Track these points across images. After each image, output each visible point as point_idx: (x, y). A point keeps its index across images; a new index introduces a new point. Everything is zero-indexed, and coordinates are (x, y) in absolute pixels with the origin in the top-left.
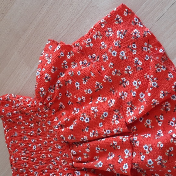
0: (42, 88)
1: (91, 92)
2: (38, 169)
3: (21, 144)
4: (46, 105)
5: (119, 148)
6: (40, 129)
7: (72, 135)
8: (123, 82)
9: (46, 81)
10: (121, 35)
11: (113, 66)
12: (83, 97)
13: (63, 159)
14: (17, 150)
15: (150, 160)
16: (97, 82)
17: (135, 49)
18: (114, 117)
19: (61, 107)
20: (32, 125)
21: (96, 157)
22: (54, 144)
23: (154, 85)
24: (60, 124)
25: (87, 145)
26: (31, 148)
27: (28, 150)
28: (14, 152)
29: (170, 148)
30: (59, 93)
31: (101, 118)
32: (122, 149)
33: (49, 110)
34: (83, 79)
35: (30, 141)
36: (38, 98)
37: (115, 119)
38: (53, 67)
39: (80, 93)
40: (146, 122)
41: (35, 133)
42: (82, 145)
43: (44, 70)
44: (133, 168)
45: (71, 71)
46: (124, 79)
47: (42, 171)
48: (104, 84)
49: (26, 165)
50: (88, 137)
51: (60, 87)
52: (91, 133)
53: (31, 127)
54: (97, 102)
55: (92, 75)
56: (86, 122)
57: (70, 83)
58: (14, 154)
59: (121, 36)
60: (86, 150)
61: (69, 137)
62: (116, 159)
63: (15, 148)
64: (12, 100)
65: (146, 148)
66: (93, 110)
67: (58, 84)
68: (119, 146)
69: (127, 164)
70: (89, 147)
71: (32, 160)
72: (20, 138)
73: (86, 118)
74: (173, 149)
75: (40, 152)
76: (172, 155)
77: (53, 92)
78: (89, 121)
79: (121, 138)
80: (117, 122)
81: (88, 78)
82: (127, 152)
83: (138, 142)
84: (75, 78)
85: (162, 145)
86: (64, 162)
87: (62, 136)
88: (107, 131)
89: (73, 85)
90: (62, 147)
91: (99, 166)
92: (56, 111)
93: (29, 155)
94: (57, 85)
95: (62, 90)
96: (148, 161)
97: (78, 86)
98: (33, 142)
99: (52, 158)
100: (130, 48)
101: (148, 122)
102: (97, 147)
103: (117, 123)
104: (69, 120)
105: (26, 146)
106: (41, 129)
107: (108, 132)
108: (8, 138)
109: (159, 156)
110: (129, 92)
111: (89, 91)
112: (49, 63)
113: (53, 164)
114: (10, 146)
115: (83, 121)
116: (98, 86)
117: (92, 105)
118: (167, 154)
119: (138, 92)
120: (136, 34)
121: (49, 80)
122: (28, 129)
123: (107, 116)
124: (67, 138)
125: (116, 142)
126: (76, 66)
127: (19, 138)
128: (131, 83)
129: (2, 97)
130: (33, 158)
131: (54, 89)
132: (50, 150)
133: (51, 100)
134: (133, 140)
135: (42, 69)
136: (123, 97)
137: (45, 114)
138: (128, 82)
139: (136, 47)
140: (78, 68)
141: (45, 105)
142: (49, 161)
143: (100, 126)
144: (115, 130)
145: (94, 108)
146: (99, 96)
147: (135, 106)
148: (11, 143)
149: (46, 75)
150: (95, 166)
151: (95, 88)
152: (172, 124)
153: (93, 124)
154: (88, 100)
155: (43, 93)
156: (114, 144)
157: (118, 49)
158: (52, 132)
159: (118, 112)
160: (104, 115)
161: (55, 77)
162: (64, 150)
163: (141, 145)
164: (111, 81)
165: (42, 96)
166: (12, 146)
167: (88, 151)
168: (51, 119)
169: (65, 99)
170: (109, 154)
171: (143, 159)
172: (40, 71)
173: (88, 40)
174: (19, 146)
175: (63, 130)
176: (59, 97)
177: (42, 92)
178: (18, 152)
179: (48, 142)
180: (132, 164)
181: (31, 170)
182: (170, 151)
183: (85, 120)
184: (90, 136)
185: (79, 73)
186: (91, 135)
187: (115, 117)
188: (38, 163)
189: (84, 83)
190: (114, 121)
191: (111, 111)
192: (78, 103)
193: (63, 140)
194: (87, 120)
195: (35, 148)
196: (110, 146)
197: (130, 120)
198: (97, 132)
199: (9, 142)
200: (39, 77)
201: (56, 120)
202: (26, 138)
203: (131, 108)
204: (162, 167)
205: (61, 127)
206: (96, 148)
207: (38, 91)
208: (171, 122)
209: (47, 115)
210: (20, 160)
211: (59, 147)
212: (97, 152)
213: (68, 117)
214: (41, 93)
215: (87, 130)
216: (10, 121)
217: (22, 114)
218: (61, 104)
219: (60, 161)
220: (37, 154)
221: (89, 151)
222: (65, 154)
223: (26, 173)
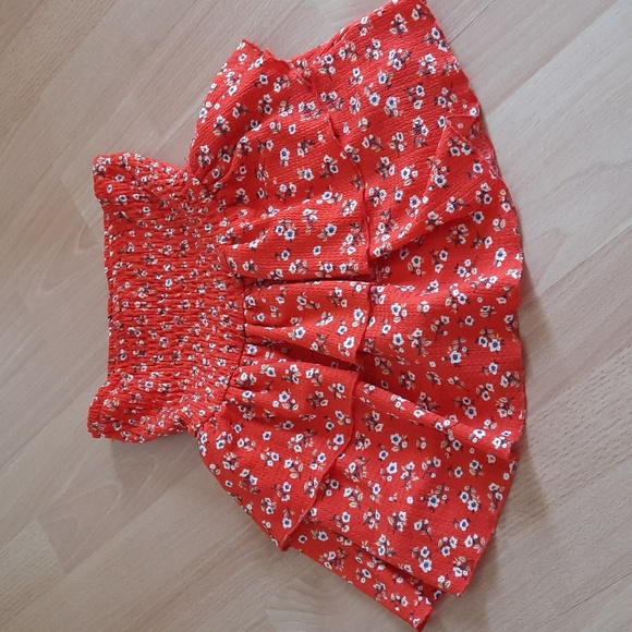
0: (206, 147)
1: (312, 177)
2: (171, 332)
3: (140, 272)
4: (208, 187)
5: (345, 305)
6: (186, 241)
7: (252, 262)
8: (383, 166)
9: (217, 133)
10: (396, 60)
11: (368, 126)
12: (292, 186)
13: (225, 313)
14: (127, 285)
15: (399, 335)
16: (327, 157)
17: (420, 98)
18: (347, 238)
19: (240, 199)
20: (171, 232)
21: (297, 319)
22: (212, 277)
23: (440, 181)
24: (230, 234)
25: (282, 288)
26: (161, 283)
27: (153, 288)
28: (120, 289)
29: (443, 318)
30: (242, 165)
31: (321, 236)
32: (352, 307)
33: (213, 199)
34: (299, 145)
35: (161, 267)
36: (194, 167)
37: (349, 243)
38: (238, 105)
39: (287, 174)
40: (413, 260)
41: (175, 251)
42: (270, 288)
43: (217, 106)
44: (365, 349)
45: (276, 122)
46: (385, 160)
47: (179, 337)
48: (341, 163)
49: (143, 320)
50: (286, 272)
51: (245, 152)
52: (293, 265)
53: (168, 236)
54: (319, 202)
55: (320, 138)
56: (287, 238)
57: (270, 148)
58: (120, 292)
59: (397, 64)
60: (277, 299)
61: (246, 266)
62: (334, 326)
63: (125, 280)
64: (134, 167)
65: (396, 310)
66: (308, 216)
67: (243, 144)
68: (345, 301)
69: (353, 339)
70: (284, 293)
71: (159, 310)
72: (140, 259)
73: (289, 230)
74: (448, 321)
75: (178, 295)
76: (446, 333)
77: (228, 161)
78: (293, 237)
79: (352, 284)
80: (351, 251)
81: (311, 144)
82: (359, 315)
83: (383, 297)
84: (283, 138)
85: (426, 308)
86: (226, 320)
87: (230, 259)
88: (326, 265)
89: (275, 154)
90: (228, 286)
91: (298, 336)
92: (228, 206)
93: (153, 299)
94: (239, 146)
95: (249, 160)
96: (395, 336)
97: (287, 158)
98: (167, 269)
99: (203, 310)
100: (411, 94)
101: (416, 262)
102: (301, 295)
103: (350, 253)
104: (251, 227)
105: (150, 278)
106: (189, 243)
107: (328, 267)
108: (111, 253)
109: (418, 330)
110: (391, 192)
111: (307, 174)
112: (231, 93)
113: (202, 325)
114: (114, 273)
115: (280, 234)
116: (328, 164)
117: (307, 206)
118: (433, 328)
119: (409, 192)
120: (428, 63)
121: (224, 132)
122: (160, 239)
123: (333, 233)
124: (240, 268)
125: (340, 291)
126: (290, 112)
127: (137, 258)
128: (398, 171)
129: (112, 157)
130: (162, 306)
131: (232, 156)
132: (201, 292)
133: (221, 177)
134: (376, 292)
135: (214, 104)
136: (376, 199)
137: (202, 206)
138: (393, 168)
139: (423, 94)
140: (294, 118)
141: (206, 186)
142: (195, 316)
143: (316, 254)
144: (344, 265)
145: (310, 211)
146: (328, 189)
147: (396, 221)
148: (116, 267)
149: (220, 118)
150: (290, 335)
151: (322, 169)
152: (462, 272)
153: (301, 247)
154: (301, 195)
155: (207, 158)
156: (335, 295)
157: (385, 92)
158: (211, 249)
159: (358, 230)
160: (327, 229)
161: (239, 128)
162: (231, 293)
163: (388, 303)
164: (359, 160)
165: (201, 165)
166: (118, 274)
167: (281, 301)
168: (215, 220)
169: (251, 183)
170: (323, 316)
171: (386, 332)
172: (208, 109)
173: (326, 57)
174: (135, 276)
175: (235, 247)
176: (239, 175)
177: (203, 155)
178: (131, 289)
179: (200, 273)
180: (364, 340)
181: (153, 331)
182: (441, 323)
183: (286, 234)
184: (290, 270)
185: (292, 129)
186: (292, 268)
187: (349, 238)
188: (171, 319)
189: (301, 153)
190: (347, 247)
191: (345, 225)
192: (279, 196)
193: (233, 272)
194: (290, 234)
195: (169, 283)
196: (328, 298)
197: (378, 249)
198: (305, 264)
199: (114, 264)
200: (203, 121)
201: (224, 223)
202: (152, 260)
203: (386, 226)
204: (420, 353)
205: (233, 240)
206: (299, 298)
207: (196, 153)
208: (460, 268)
209: (206, 209)
210: (132, 307)
211: (222, 286)
212: (300, 308)
213: (250, 221)
214: (200, 158)
215: (285, 255)
216: (121, 216)
217: (151, 202)
218: (240, 191)
219: (218, 316)
220: (172, 298)
221: (283, 302)
222: (230, 303)
223: (141, 338)
